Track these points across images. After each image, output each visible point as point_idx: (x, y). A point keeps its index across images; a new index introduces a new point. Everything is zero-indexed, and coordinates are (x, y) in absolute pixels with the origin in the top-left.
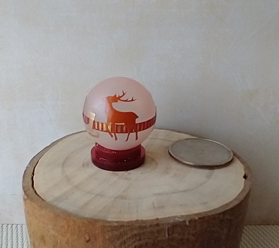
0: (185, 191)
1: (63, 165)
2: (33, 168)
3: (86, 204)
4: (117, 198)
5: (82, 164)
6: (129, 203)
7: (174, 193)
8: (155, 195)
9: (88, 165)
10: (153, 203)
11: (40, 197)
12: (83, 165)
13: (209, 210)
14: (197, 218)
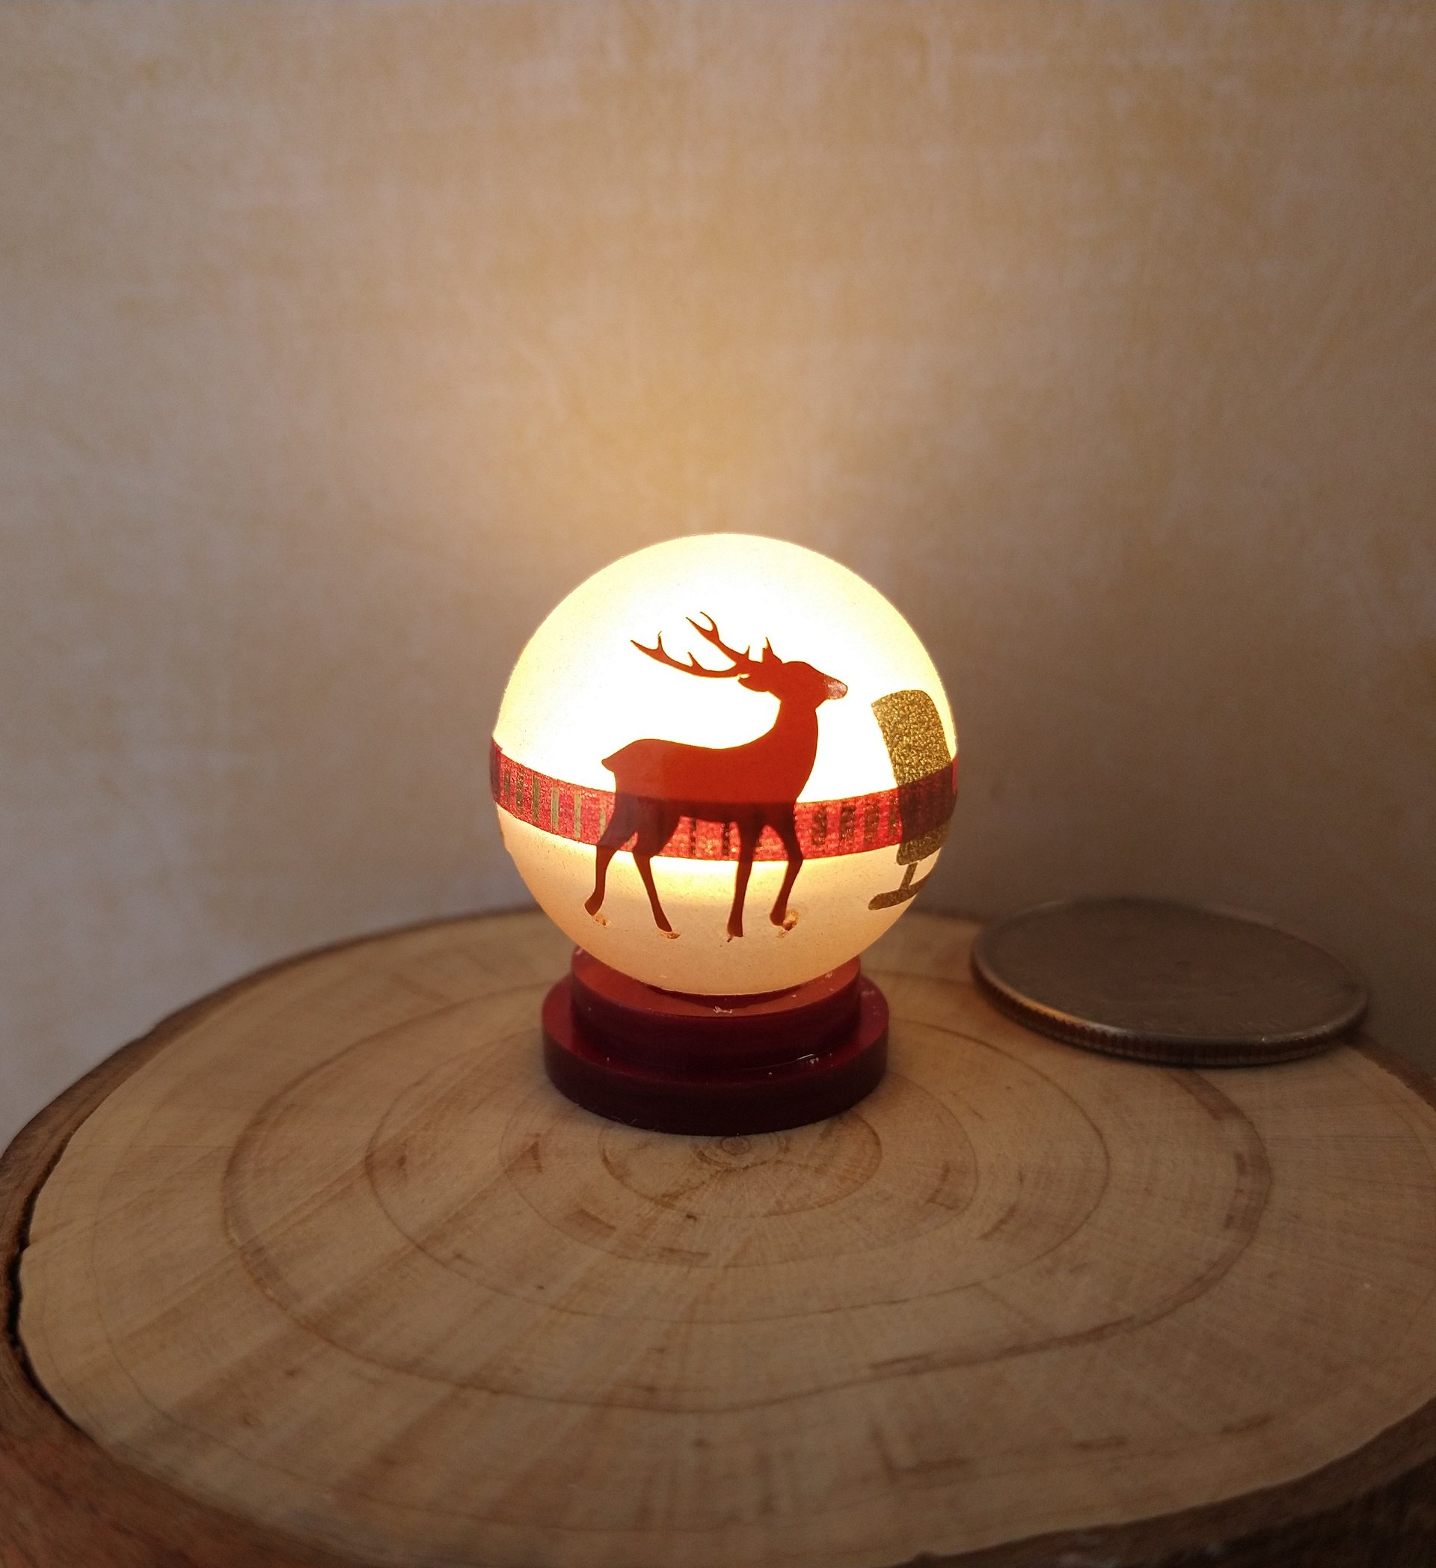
0: (1098, 1334)
1: (232, 1167)
2: (21, 1197)
3: (388, 1460)
4: (607, 1403)
5: (360, 1157)
6: (700, 1444)
7: (1019, 1350)
8: (883, 1369)
9: (402, 1161)
10: (877, 1436)
11: (58, 1411)
12: (369, 1166)
13: (1297, 1474)
14: (1214, 1547)
